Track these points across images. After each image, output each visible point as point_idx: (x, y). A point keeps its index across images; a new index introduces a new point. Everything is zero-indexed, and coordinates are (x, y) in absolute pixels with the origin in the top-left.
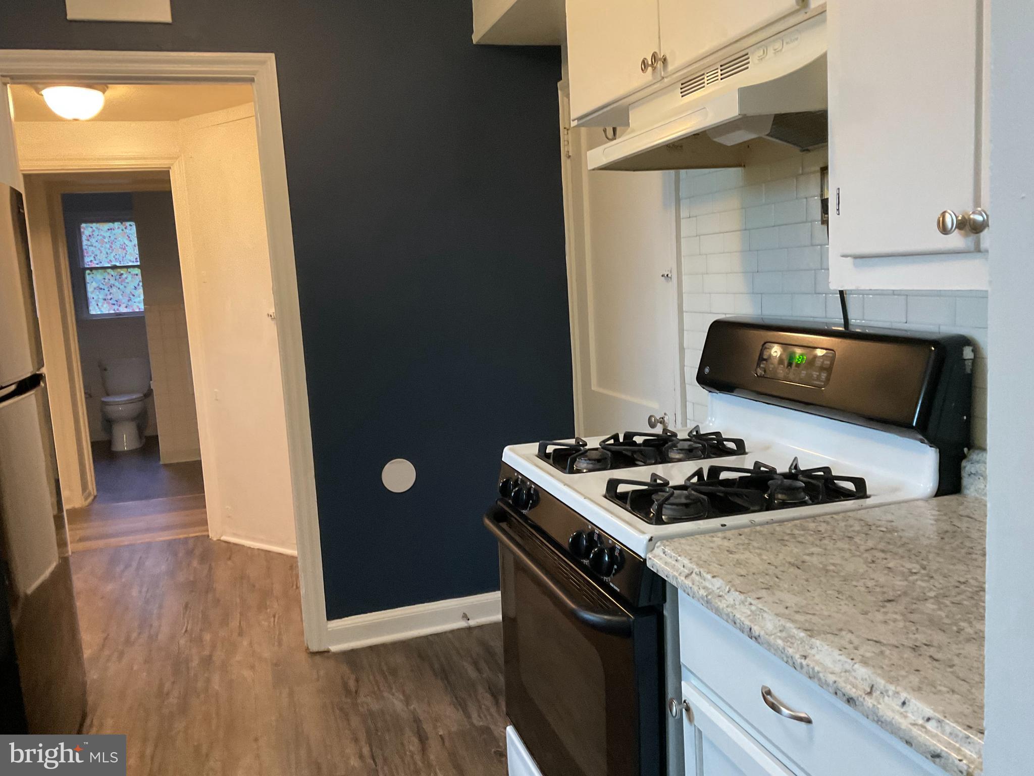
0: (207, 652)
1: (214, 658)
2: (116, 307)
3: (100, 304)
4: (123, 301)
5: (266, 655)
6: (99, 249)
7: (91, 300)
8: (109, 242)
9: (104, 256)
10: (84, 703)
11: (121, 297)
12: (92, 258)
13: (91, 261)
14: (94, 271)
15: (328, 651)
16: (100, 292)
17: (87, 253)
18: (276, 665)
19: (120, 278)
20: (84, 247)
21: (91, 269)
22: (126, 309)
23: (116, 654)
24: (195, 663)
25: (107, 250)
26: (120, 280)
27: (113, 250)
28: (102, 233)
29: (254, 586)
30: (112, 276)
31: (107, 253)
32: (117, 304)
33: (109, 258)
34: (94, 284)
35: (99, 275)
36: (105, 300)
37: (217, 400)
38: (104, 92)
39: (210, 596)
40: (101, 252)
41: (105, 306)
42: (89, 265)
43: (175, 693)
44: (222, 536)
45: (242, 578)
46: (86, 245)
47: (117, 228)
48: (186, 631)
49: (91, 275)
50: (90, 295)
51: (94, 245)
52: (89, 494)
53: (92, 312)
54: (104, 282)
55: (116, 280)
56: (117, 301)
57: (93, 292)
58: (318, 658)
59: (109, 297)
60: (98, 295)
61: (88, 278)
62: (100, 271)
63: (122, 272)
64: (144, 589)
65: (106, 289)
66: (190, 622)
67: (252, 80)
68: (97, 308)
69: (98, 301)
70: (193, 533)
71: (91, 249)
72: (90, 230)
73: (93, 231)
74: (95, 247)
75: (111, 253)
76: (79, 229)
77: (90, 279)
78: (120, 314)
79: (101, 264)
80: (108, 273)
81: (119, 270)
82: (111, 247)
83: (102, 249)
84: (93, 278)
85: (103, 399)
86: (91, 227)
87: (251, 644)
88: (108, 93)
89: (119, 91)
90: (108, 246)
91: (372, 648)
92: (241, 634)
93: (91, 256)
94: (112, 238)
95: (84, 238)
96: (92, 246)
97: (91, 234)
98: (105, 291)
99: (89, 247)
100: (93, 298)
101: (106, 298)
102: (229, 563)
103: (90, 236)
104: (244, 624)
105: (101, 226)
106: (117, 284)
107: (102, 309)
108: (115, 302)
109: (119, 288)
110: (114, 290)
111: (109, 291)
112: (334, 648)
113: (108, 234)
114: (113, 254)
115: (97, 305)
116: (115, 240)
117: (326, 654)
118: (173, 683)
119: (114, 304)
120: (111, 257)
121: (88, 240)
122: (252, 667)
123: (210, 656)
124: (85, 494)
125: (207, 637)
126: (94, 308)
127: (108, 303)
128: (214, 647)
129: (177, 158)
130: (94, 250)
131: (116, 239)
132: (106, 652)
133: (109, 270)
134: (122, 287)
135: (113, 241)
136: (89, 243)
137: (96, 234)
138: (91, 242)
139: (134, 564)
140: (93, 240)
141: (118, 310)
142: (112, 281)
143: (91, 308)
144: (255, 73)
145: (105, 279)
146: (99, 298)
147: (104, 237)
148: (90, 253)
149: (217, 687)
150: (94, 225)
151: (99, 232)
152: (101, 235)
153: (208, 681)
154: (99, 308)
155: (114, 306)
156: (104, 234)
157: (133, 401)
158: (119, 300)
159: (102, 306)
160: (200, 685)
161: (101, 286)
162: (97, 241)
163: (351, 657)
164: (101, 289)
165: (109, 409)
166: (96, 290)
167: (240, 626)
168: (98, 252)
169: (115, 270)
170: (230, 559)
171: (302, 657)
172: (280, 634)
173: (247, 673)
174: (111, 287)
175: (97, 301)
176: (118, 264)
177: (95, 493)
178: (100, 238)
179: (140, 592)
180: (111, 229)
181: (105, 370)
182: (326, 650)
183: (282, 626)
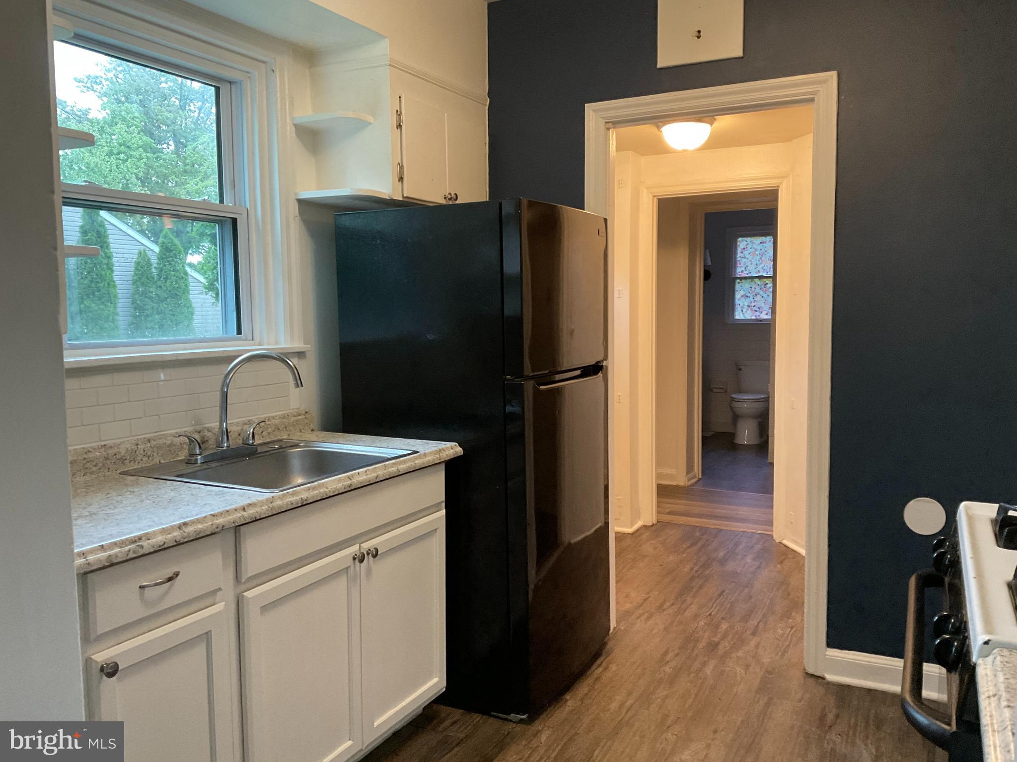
0: (716, 640)
1: (720, 647)
2: (757, 314)
3: (744, 310)
4: (765, 308)
5: (766, 660)
6: (750, 261)
7: (737, 306)
8: (760, 254)
9: (754, 267)
10: (604, 644)
11: (763, 305)
12: (743, 269)
13: (742, 272)
14: (743, 281)
15: (823, 678)
16: (745, 300)
17: (740, 264)
18: (770, 673)
19: (765, 287)
20: (739, 259)
21: (741, 278)
22: (766, 316)
23: (646, 615)
24: (701, 645)
25: (757, 261)
26: (765, 289)
27: (762, 261)
28: (755, 246)
29: (789, 594)
30: (758, 285)
31: (757, 265)
32: (759, 311)
33: (757, 269)
34: (742, 293)
35: (746, 284)
36: (749, 306)
37: (793, 408)
38: (711, 124)
39: (746, 590)
40: (752, 264)
41: (748, 312)
42: (740, 275)
43: (673, 664)
44: (783, 540)
45: (782, 583)
46: (740, 257)
47: (768, 241)
48: (710, 614)
49: (740, 284)
50: (737, 302)
51: (746, 257)
52: (694, 477)
53: (737, 317)
54: (751, 290)
55: (761, 289)
56: (759, 308)
57: (739, 299)
58: (811, 681)
59: (753, 304)
60: (744, 302)
61: (737, 286)
62: (748, 280)
63: (767, 282)
64: (696, 569)
65: (752, 297)
66: (717, 609)
67: (812, 100)
68: (741, 314)
69: (744, 308)
70: (760, 529)
71: (744, 260)
72: (745, 243)
73: (748, 244)
74: (747, 259)
75: (760, 264)
76: (736, 242)
77: (739, 288)
78: (761, 320)
79: (751, 274)
80: (755, 283)
81: (765, 280)
82: (761, 259)
83: (753, 260)
84: (741, 286)
85: (733, 396)
86: (747, 241)
87: (757, 647)
88: (715, 124)
89: (725, 122)
90: (758, 258)
91: (869, 691)
92: (754, 634)
93: (742, 267)
94: (763, 250)
95: (739, 250)
96: (745, 258)
97: (745, 247)
98: (750, 299)
99: (743, 259)
100: (739, 305)
101: (750, 305)
102: (779, 566)
103: (744, 249)
104: (761, 625)
105: (755, 240)
106: (761, 292)
107: (746, 315)
108: (758, 309)
109: (763, 297)
110: (758, 298)
111: (753, 298)
112: (830, 677)
113: (759, 247)
114: (761, 266)
115: (742, 311)
116: (766, 253)
117: (820, 680)
118: (677, 655)
119: (756, 311)
120: (759, 268)
121: (742, 252)
122: (747, 666)
123: (718, 644)
124: (688, 476)
125: (724, 626)
126: (739, 313)
127: (751, 310)
128: (724, 637)
129: (786, 177)
130: (746, 261)
131: (765, 251)
132: (640, 611)
133: (756, 280)
134: (765, 295)
135: (764, 253)
136: (742, 255)
137: (749, 246)
138: (745, 255)
139: (700, 544)
140: (746, 253)
141: (759, 316)
142: (758, 290)
143: (736, 313)
144: (815, 93)
145: (751, 288)
146: (744, 305)
147: (756, 250)
148: (742, 264)
149: (709, 673)
150: (749, 239)
151: (752, 246)
152: (754, 248)
153: (704, 664)
154: (743, 314)
155: (756, 312)
156: (756, 247)
157: (759, 400)
158: (761, 307)
159: (746, 312)
160: (697, 665)
161: (748, 294)
162: (749, 254)
163: (844, 692)
164: (747, 297)
165: (736, 405)
166: (743, 298)
167: (757, 626)
168: (749, 264)
169: (761, 280)
170: (781, 563)
171: (799, 674)
172: (788, 646)
173: (739, 670)
174: (756, 295)
175: (742, 308)
176: (765, 275)
177: (700, 477)
178: (752, 250)
179: (692, 569)
180: (763, 243)
181: (740, 369)
182: (821, 676)
183: (794, 639)
